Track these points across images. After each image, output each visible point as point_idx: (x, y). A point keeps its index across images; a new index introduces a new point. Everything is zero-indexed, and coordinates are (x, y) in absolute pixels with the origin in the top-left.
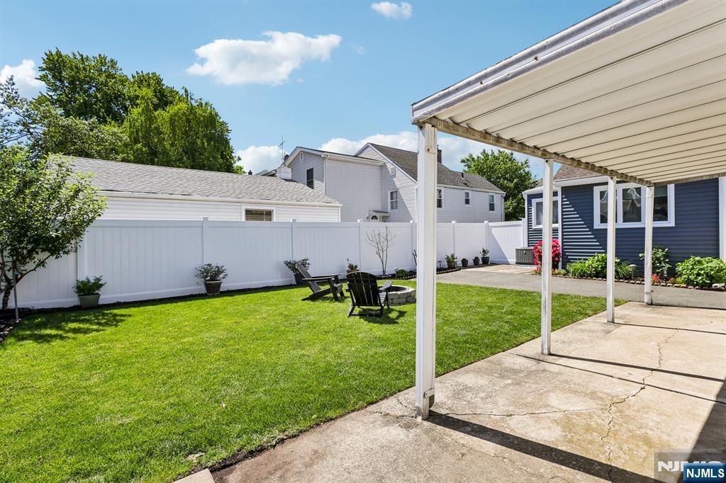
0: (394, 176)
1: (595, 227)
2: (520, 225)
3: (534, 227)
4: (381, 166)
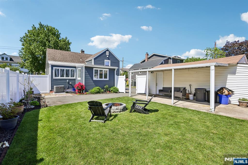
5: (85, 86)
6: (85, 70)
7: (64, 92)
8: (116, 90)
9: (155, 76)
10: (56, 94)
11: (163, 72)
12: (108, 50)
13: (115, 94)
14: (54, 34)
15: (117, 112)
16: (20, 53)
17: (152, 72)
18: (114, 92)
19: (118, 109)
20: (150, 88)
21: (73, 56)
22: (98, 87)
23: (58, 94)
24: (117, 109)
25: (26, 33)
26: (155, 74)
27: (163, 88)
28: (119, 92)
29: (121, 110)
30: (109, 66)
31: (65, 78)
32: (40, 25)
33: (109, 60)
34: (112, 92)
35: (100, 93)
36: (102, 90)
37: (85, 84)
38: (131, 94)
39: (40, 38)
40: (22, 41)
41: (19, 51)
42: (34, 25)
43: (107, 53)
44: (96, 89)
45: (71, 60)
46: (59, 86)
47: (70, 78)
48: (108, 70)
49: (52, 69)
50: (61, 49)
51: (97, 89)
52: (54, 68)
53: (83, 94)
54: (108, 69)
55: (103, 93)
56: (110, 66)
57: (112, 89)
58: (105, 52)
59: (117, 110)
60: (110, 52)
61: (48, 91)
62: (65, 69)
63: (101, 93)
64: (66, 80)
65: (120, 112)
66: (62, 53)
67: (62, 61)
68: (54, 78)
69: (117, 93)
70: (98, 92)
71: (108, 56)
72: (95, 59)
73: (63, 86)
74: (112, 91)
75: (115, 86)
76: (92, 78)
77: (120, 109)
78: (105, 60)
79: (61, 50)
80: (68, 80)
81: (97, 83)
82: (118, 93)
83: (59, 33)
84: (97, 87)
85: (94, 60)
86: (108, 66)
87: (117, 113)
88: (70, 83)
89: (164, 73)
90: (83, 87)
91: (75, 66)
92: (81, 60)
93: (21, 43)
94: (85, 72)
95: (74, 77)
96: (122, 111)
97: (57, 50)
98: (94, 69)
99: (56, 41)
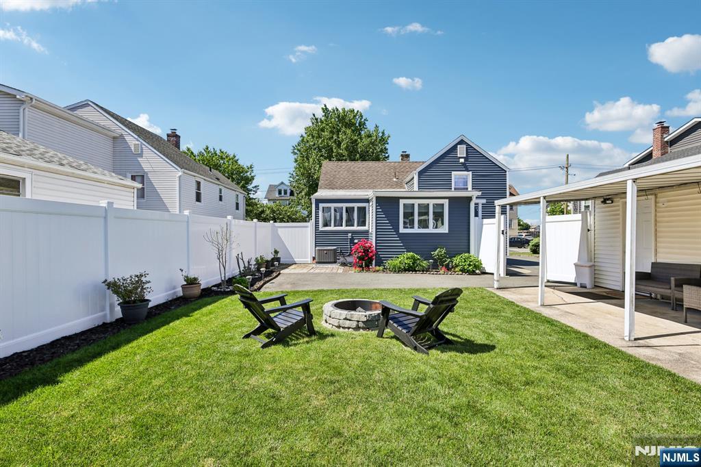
0: (141, 155)
1: (401, 232)
2: (307, 227)
3: (320, 229)
4: (114, 138)
5: (376, 249)
6: (376, 206)
7: (335, 262)
8: (470, 265)
9: (618, 215)
10: (318, 265)
11: (653, 197)
12: (462, 142)
13: (466, 276)
14: (349, 125)
15: (349, 328)
16: (291, 179)
17: (608, 199)
18: (463, 271)
19: (350, 320)
20: (596, 264)
21: (377, 172)
22: (411, 253)
23: (321, 266)
24: (346, 319)
25: (302, 136)
26: (618, 206)
27: (654, 265)
28: (485, 273)
29: (361, 325)
30: (467, 189)
31: (344, 228)
32: (324, 112)
33: (466, 173)
34: (457, 269)
35: (416, 271)
36: (425, 264)
37: (376, 243)
38: (498, 281)
39: (323, 141)
40: (295, 154)
41: (290, 175)
42: (314, 115)
43: (461, 151)
44: (405, 258)
45: (369, 182)
46: (326, 248)
47: (355, 228)
48: (446, 202)
49: (317, 207)
50: (364, 158)
51: (407, 259)
52: (321, 205)
53: (368, 270)
54: (447, 200)
55: (425, 270)
56: (470, 189)
57: (457, 260)
58: (454, 148)
59: (347, 323)
60: (469, 148)
61: (309, 260)
62: (356, 205)
63: (419, 271)
64: (346, 232)
65: (357, 328)
66: (352, 168)
67: (348, 188)
68: (321, 228)
69: (473, 273)
70: (411, 269)
71: (462, 160)
72: (420, 173)
73: (335, 247)
74: (457, 266)
75: (472, 252)
76: (396, 228)
77: (358, 321)
78: (453, 173)
79: (364, 160)
80: (350, 235)
81: (409, 242)
82: (477, 274)
83: (363, 120)
84: (409, 254)
85: (419, 177)
86: (464, 189)
87: (347, 330)
88: (356, 241)
89: (656, 202)
90: (371, 252)
91: (367, 197)
92: (395, 180)
93: (293, 157)
94: (377, 212)
95: (365, 225)
96: (364, 329)
97: (343, 163)
98: (402, 202)
99: (351, 139)
